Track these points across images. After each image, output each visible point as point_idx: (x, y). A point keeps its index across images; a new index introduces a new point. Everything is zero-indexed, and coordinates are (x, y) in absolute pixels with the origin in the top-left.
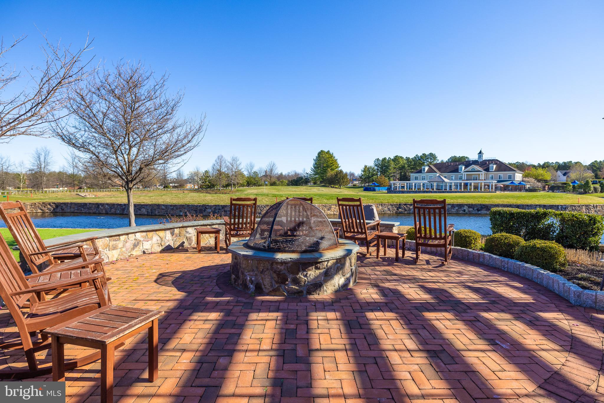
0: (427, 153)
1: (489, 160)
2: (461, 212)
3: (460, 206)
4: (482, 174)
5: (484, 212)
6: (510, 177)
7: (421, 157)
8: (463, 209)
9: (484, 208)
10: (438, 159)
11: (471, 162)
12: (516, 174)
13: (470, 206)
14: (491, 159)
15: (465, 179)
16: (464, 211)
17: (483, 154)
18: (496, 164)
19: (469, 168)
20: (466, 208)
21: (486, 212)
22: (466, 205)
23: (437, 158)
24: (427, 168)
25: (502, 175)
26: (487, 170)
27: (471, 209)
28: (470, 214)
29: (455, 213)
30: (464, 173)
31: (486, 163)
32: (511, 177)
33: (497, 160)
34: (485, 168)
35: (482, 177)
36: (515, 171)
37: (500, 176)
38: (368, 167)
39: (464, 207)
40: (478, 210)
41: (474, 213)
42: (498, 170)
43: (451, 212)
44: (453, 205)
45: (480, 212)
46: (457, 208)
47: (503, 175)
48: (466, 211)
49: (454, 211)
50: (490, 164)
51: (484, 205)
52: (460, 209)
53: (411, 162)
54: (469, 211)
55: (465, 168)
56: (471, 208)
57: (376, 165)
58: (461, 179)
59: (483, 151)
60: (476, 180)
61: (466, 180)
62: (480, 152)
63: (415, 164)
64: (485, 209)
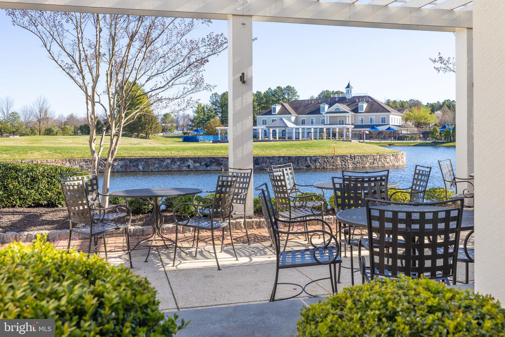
0: (283, 86)
1: (359, 97)
2: (185, 168)
3: (183, 160)
4: (348, 116)
5: (214, 167)
6: (383, 120)
7: (275, 91)
8: (186, 165)
9: (214, 162)
10: (298, 94)
11: (337, 100)
12: (391, 116)
13: (196, 160)
14: (361, 95)
15: (328, 123)
16: (189, 166)
17: (352, 88)
18: (367, 102)
19: (333, 108)
20: (190, 163)
21: (216, 167)
22: (191, 159)
23: (296, 93)
24: (278, 108)
25: (374, 118)
26: (356, 110)
27: (198, 165)
28: (196, 171)
29: (176, 169)
30: (326, 115)
31: (355, 102)
32: (385, 120)
33: (369, 97)
34: (354, 108)
35: (349, 120)
36: (389, 112)
37: (371, 119)
38: (203, 105)
39: (188, 161)
40: (207, 165)
41: (201, 169)
42: (370, 110)
43: (170, 169)
44: (173, 159)
45: (208, 168)
46: (179, 163)
47: (376, 117)
48: (191, 167)
49: (175, 167)
50: (360, 102)
51: (214, 158)
52: (183, 165)
53: (261, 99)
54: (195, 167)
55: (329, 107)
56: (198, 162)
57: (213, 104)
58: (323, 123)
59: (351, 84)
60: (343, 124)
61: (330, 125)
62: (348, 86)
63: (267, 102)
64: (215, 164)
